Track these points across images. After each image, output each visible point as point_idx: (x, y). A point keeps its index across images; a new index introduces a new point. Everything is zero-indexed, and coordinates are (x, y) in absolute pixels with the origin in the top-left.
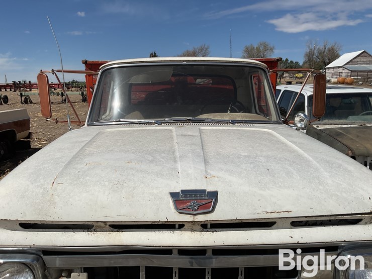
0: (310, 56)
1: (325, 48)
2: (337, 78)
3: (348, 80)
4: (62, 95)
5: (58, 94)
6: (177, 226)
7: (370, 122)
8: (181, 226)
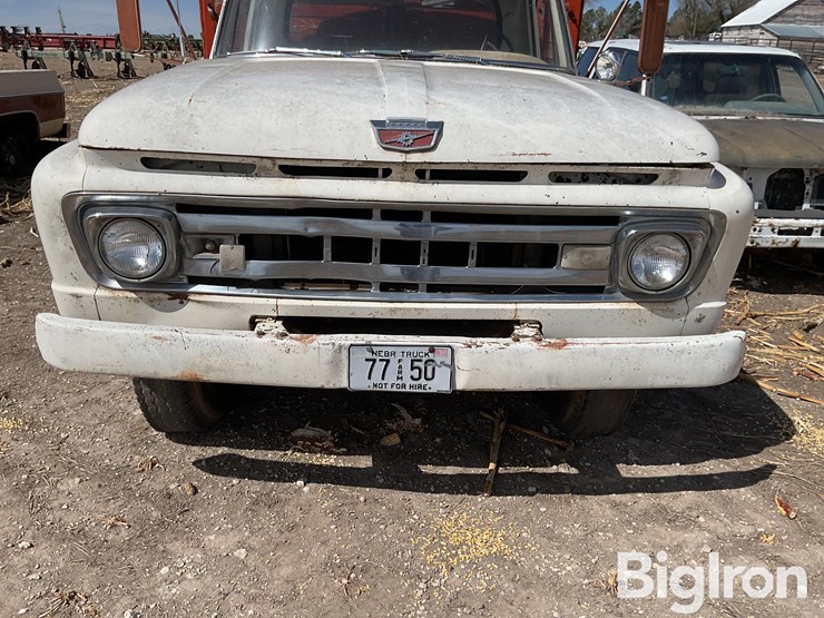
4: (119, 59)
6: (380, 173)
7: (764, 113)
8: (387, 173)
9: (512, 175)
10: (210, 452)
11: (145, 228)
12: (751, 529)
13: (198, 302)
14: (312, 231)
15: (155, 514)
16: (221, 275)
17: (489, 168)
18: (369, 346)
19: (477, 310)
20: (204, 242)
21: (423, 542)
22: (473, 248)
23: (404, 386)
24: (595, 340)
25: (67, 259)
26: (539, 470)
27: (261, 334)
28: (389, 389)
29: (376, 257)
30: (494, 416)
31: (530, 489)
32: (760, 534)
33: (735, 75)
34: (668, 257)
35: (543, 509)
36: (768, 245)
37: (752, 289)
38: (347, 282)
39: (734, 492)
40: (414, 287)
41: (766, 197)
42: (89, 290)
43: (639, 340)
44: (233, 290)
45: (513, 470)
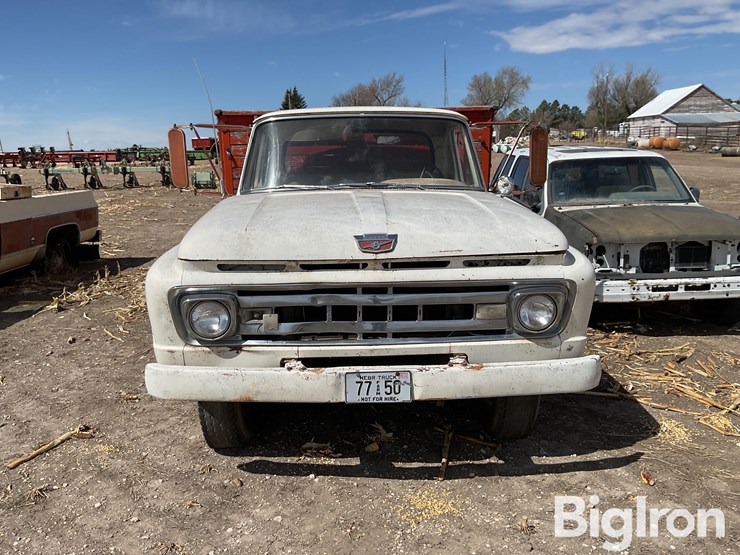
0: (598, 95)
1: (629, 79)
2: (649, 138)
3: (670, 141)
4: (124, 172)
5: (116, 172)
6: (361, 266)
7: (639, 201)
8: (365, 266)
9: (440, 263)
10: (247, 460)
11: (218, 306)
12: (623, 493)
13: (248, 351)
14: (320, 303)
15: (217, 498)
16: (264, 333)
17: (426, 260)
18: (358, 373)
19: (425, 348)
20: (252, 313)
21: (398, 508)
22: (420, 309)
23: (381, 399)
24: (502, 364)
25: (167, 328)
26: (476, 462)
27: (290, 369)
28: (371, 401)
29: (360, 317)
30: (444, 429)
31: (471, 475)
32: (629, 496)
33: (614, 173)
34: (542, 309)
35: (480, 487)
36: (646, 299)
37: (640, 334)
38: (341, 334)
39: (613, 471)
40: (384, 335)
41: (641, 264)
42: (180, 347)
43: (529, 362)
44: (270, 343)
45: (459, 463)
